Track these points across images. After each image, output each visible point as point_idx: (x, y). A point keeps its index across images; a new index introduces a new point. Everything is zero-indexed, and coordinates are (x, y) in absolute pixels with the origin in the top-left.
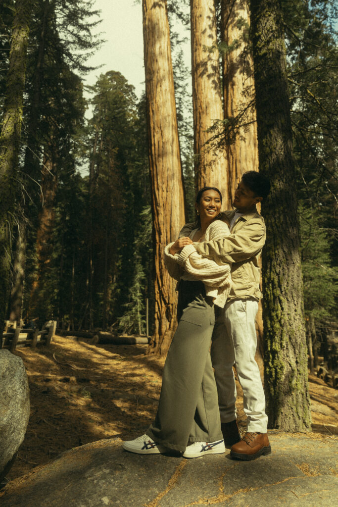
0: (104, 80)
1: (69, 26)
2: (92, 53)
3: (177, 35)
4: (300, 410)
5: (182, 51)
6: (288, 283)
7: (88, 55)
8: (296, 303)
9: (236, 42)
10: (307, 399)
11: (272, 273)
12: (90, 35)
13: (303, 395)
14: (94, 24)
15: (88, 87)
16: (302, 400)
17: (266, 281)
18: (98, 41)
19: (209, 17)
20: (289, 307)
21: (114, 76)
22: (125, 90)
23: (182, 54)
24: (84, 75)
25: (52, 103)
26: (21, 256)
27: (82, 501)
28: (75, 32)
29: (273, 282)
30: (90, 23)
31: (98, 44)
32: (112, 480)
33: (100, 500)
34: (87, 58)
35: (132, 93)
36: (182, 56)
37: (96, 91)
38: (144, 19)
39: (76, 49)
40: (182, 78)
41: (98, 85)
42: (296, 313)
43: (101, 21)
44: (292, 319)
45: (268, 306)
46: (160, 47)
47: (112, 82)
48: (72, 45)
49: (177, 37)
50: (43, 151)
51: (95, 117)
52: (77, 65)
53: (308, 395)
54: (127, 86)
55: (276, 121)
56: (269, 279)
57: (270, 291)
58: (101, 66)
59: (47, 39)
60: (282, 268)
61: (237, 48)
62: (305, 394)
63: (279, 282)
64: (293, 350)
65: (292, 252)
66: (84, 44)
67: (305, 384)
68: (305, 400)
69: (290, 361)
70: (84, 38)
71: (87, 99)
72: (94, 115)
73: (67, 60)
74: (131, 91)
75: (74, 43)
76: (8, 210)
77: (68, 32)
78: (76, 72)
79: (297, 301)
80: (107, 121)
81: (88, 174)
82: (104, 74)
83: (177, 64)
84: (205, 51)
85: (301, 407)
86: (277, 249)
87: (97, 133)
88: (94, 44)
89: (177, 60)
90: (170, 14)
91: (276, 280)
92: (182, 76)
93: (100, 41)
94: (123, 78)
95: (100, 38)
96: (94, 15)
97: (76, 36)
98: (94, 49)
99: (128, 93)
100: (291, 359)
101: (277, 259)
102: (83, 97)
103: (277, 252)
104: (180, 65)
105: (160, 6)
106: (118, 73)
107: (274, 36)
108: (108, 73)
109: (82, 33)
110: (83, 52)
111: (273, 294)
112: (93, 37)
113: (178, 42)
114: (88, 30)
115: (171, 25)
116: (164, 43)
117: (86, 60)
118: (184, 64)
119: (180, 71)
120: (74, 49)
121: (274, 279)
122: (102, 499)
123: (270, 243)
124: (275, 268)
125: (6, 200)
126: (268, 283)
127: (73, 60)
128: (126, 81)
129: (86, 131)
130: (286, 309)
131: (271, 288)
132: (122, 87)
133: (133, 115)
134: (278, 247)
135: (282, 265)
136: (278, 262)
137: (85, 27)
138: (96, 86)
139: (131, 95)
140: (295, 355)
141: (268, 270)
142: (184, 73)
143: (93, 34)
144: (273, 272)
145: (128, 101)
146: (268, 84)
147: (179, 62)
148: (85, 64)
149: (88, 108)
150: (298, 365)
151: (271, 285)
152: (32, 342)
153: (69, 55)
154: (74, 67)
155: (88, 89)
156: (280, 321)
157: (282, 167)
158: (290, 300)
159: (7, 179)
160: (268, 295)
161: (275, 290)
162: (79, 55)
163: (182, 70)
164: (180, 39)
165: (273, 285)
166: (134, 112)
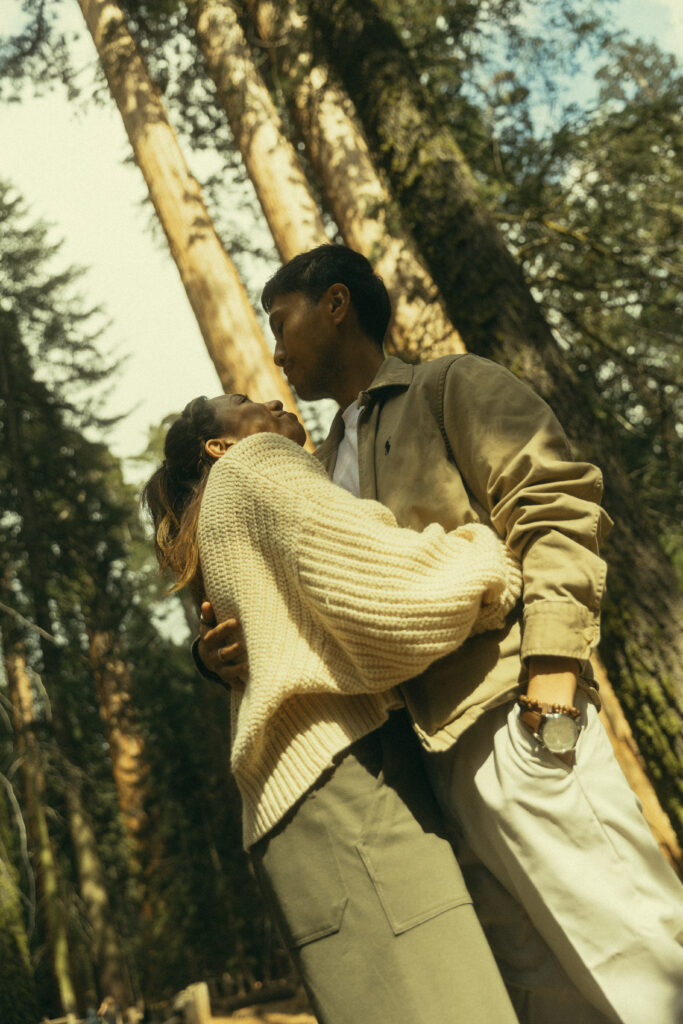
1: (51, 353)
2: (112, 386)
7: (106, 393)
9: (377, 245)
11: (637, 677)
12: (99, 356)
14: (101, 332)
15: (132, 458)
17: (630, 702)
18: (118, 359)
19: (306, 222)
24: (107, 434)
26: (88, 863)
28: (69, 361)
29: (649, 700)
30: (92, 332)
31: (119, 365)
34: (106, 400)
37: (149, 461)
38: (181, 272)
39: (78, 390)
41: (150, 447)
43: (110, 323)
45: (664, 768)
46: (230, 313)
48: (68, 386)
50: (81, 617)
52: (91, 421)
56: (636, 693)
57: (650, 724)
60: (656, 652)
61: (383, 254)
63: (665, 693)
65: (668, 601)
66: (90, 376)
70: (88, 364)
71: (135, 483)
73: (68, 419)
75: (71, 379)
77: (55, 364)
78: (92, 435)
81: (187, 633)
86: (627, 608)
88: (112, 369)
90: (237, 257)
91: (656, 691)
93: (122, 358)
96: (95, 317)
97: (74, 366)
98: (112, 379)
101: (636, 634)
102: (127, 481)
103: (626, 615)
105: (202, 237)
107: (422, 135)
109: (82, 358)
110: (95, 390)
111: (664, 731)
112: (105, 356)
114: (92, 348)
117: (103, 404)
120: (74, 392)
121: (647, 689)
124: (639, 660)
126: (638, 707)
127: (80, 414)
131: (650, 717)
134: (625, 602)
135: (653, 646)
136: (642, 640)
137: (83, 344)
138: (148, 450)
141: (625, 672)
143: (102, 351)
144: (638, 671)
148: (104, 413)
151: (646, 709)
153: (70, 407)
154: (84, 425)
155: (132, 463)
160: (649, 739)
161: (663, 720)
162: (88, 399)
165: (654, 706)
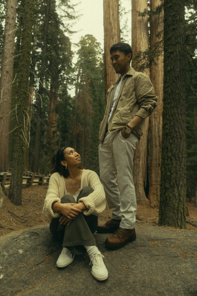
0: (84, 39)
1: (62, 6)
2: (75, 22)
3: (125, 8)
4: (179, 221)
5: (127, 19)
6: (177, 149)
7: (73, 23)
8: (181, 161)
10: (184, 216)
11: (167, 143)
12: (74, 12)
13: (181, 213)
14: (76, 5)
15: (74, 44)
16: (181, 216)
18: (79, 15)
20: (177, 163)
21: (89, 37)
22: (96, 45)
23: (127, 20)
24: (70, 36)
25: (54, 54)
27: (6, 251)
28: (66, 10)
30: (74, 4)
31: (79, 16)
32: (29, 241)
33: (17, 251)
34: (73, 26)
35: (100, 47)
36: (127, 22)
37: (78, 46)
39: (66, 20)
40: (127, 35)
41: (80, 42)
42: (181, 167)
43: (80, 3)
44: (178, 170)
45: (164, 162)
47: (88, 41)
48: (64, 18)
49: (124, 10)
50: (50, 82)
51: (79, 62)
52: (67, 30)
53: (185, 213)
54: (96, 43)
55: (175, 50)
56: (166, 146)
58: (81, 30)
59: (50, 15)
60: (173, 140)
62: (183, 213)
63: (171, 148)
64: (177, 188)
65: (181, 131)
66: (70, 17)
67: (183, 207)
68: (183, 216)
69: (175, 194)
70: (71, 13)
71: (74, 51)
72: (78, 61)
73: (61, 27)
74: (99, 46)
75: (65, 16)
76: (24, 110)
77: (62, 10)
78: (66, 34)
79: (181, 160)
80: (85, 64)
81: (74, 95)
82: (84, 36)
83: (124, 27)
84: (139, 15)
85: (180, 219)
87: (79, 71)
88: (77, 17)
89: (124, 24)
91: (169, 148)
92: (127, 34)
93: (80, 15)
94: (94, 38)
95: (80, 13)
97: (66, 12)
98: (76, 20)
99: (97, 47)
100: (176, 193)
101: (171, 135)
102: (71, 50)
103: (171, 131)
104: (126, 28)
106: (91, 36)
108: (86, 36)
109: (70, 11)
110: (71, 22)
111: (167, 155)
112: (76, 12)
113: (125, 13)
114: (73, 9)
115: (121, 2)
116: (115, 12)
117: (72, 27)
118: (128, 27)
119: (126, 31)
120: (65, 20)
121: (168, 146)
122: (18, 250)
123: (167, 125)
124: (169, 140)
125: (23, 104)
127: (65, 27)
128: (96, 40)
129: (73, 70)
130: (174, 164)
131: (166, 152)
132: (94, 44)
133: (100, 60)
134: (172, 128)
137: (71, 6)
138: (79, 43)
139: (99, 48)
140: (178, 191)
142: (128, 32)
143: (76, 11)
145: (97, 52)
146: (172, 26)
147: (126, 26)
148: (71, 29)
149: (74, 57)
150: (180, 196)
151: (166, 150)
152: (42, 183)
153: (63, 24)
154: (65, 31)
155: (74, 45)
156: (170, 171)
157: (177, 78)
158: (177, 159)
159: (23, 92)
160: (164, 156)
161: (168, 153)
162: (68, 24)
163: (127, 30)
164: (126, 11)
165: (168, 150)
166: (101, 59)
